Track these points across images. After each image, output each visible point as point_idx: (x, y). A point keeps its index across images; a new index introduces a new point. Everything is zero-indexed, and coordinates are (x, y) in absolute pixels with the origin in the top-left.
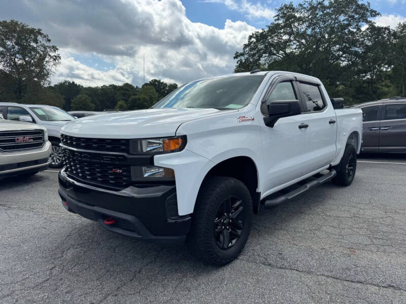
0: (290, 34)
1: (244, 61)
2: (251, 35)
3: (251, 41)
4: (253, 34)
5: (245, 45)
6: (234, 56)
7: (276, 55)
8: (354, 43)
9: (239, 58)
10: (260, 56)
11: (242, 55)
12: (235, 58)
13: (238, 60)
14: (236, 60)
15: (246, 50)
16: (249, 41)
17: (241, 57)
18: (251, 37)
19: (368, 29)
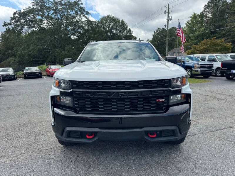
0: (42, 16)
1: (11, 29)
2: (15, 12)
3: (15, 16)
4: (16, 12)
5: (11, 18)
6: (3, 24)
7: (34, 28)
8: (80, 27)
9: (7, 27)
10: (22, 27)
11: (9, 24)
12: (3, 26)
13: (6, 27)
14: (5, 28)
15: (12, 22)
16: (14, 16)
17: (9, 26)
18: (15, 13)
19: (86, 21)
